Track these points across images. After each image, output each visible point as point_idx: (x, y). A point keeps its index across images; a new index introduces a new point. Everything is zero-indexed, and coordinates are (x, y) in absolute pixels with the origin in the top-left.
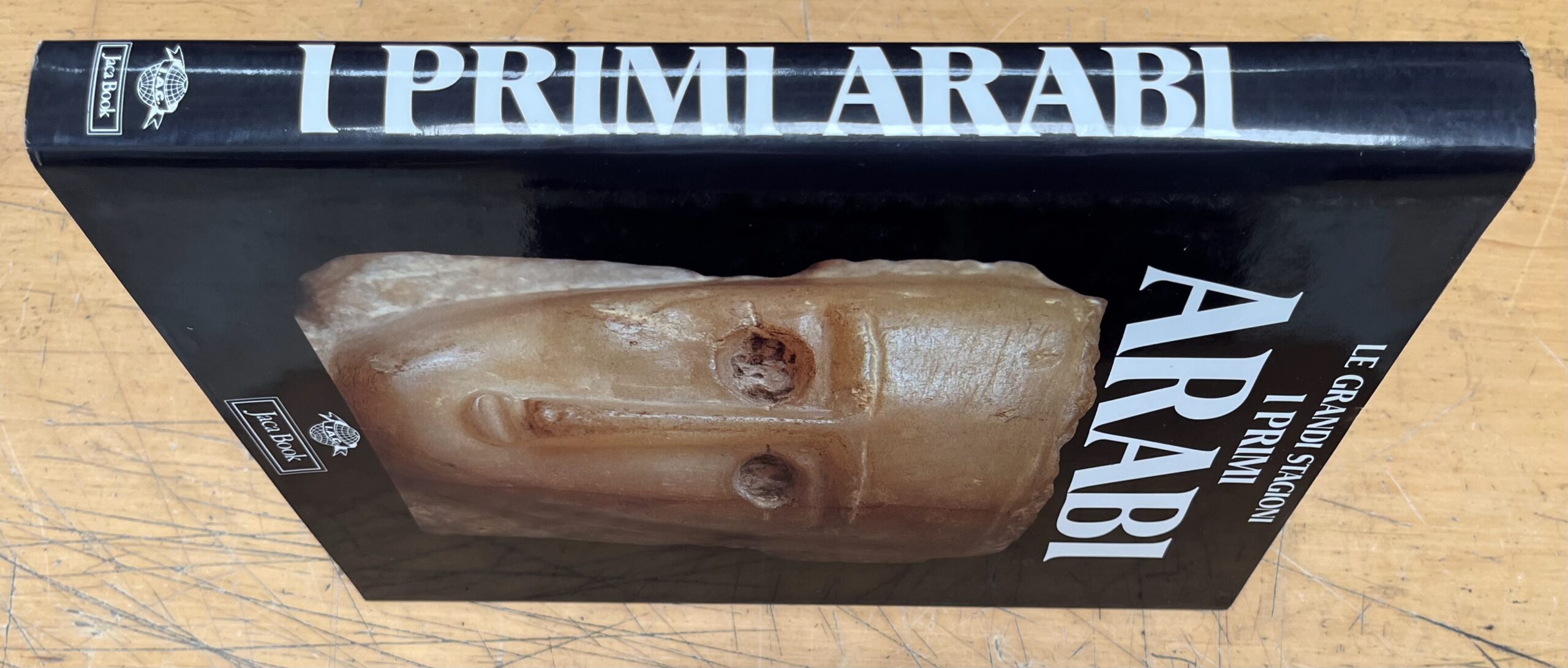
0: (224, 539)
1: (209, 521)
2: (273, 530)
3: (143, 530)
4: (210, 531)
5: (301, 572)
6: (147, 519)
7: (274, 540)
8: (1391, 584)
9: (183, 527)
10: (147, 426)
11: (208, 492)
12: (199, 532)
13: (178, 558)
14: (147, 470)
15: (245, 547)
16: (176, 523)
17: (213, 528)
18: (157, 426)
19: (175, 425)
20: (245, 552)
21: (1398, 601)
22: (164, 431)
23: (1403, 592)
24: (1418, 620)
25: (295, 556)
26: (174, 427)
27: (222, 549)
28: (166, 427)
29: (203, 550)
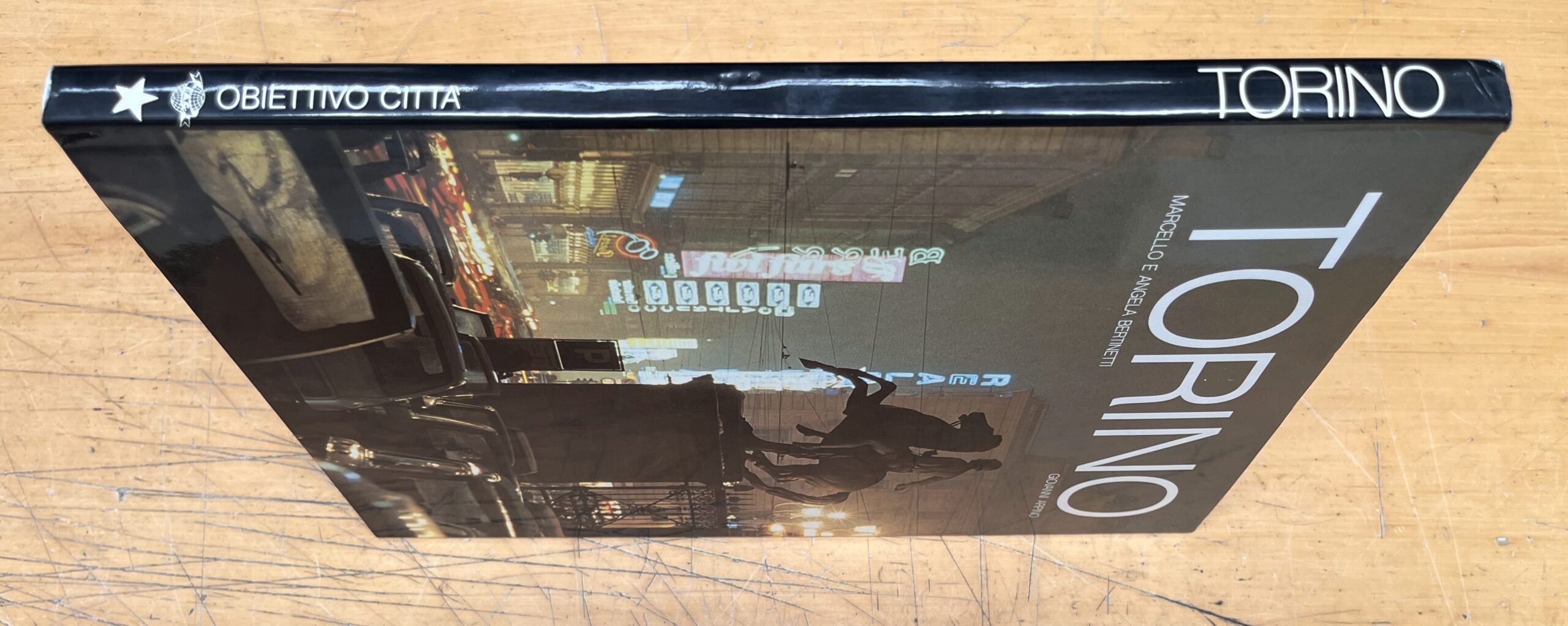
0: (97, 572)
1: (83, 557)
2: (141, 562)
3: (24, 568)
4: (84, 566)
5: (167, 599)
6: (28, 558)
7: (143, 572)
8: (1133, 568)
9: (60, 564)
10: (27, 475)
11: (83, 532)
12: (75, 568)
13: (55, 591)
14: (27, 514)
15: (116, 579)
16: (53, 560)
17: (87, 563)
18: (37, 475)
19: (52, 473)
20: (115, 584)
21: (1139, 583)
22: (42, 478)
23: (1143, 575)
24: (1157, 598)
25: (162, 585)
26: (52, 475)
27: (96, 582)
28: (45, 475)
29: (77, 584)
